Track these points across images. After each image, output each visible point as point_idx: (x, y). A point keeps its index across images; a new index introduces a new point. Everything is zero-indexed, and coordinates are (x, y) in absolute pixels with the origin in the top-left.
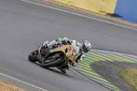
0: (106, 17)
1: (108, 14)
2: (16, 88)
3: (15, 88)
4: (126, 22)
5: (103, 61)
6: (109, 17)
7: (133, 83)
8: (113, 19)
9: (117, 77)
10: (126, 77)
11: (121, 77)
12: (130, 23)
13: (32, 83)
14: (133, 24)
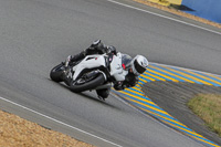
0: (168, 10)
1: (171, 5)
2: (21, 120)
3: (19, 119)
4: (201, 20)
5: (161, 82)
6: (174, 11)
7: (209, 119)
8: (180, 13)
9: (184, 108)
10: (199, 109)
11: (191, 108)
12: (206, 22)
13: (47, 113)
14: (212, 24)
